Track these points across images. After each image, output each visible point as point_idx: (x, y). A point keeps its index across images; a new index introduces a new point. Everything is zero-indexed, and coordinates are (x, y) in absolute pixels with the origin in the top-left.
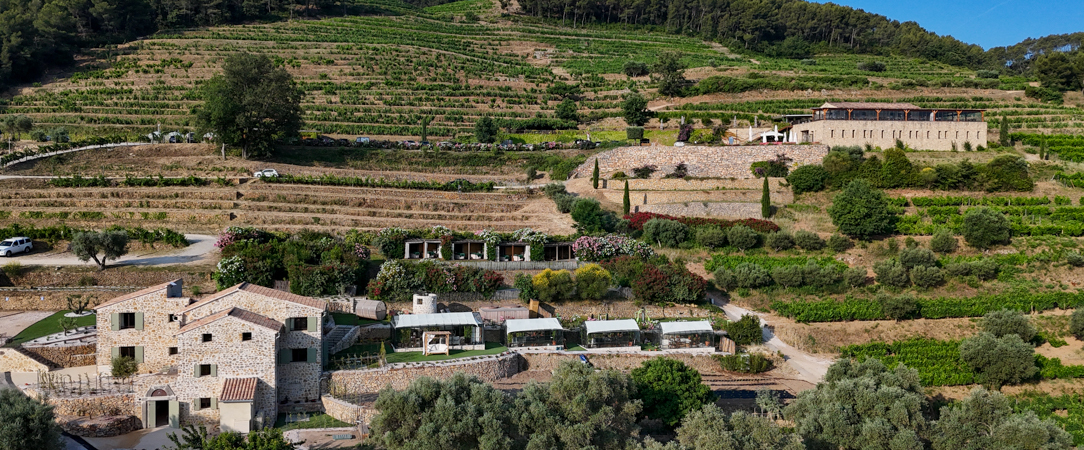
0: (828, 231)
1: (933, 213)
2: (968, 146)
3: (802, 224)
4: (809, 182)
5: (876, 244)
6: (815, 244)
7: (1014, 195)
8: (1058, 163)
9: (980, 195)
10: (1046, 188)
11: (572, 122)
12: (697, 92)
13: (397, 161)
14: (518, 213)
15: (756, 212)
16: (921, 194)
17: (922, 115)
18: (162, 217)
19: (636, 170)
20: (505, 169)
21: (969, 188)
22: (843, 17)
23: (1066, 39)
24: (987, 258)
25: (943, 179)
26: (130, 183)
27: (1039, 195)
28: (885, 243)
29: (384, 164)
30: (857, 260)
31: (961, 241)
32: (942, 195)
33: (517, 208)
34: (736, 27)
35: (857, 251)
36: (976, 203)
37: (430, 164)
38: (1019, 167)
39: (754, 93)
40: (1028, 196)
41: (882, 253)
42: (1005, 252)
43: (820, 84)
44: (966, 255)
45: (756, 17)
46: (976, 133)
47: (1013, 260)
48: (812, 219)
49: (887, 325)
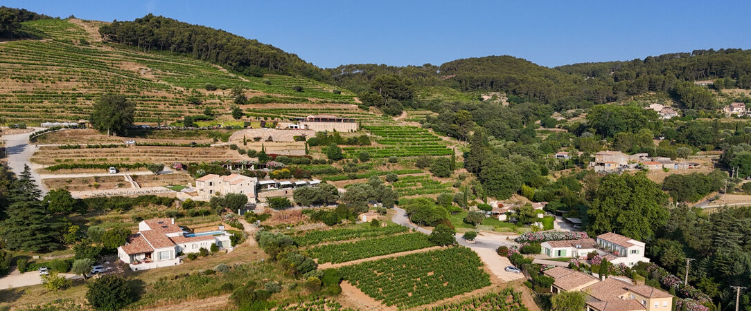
0: (325, 157)
1: (350, 152)
2: (352, 131)
3: (316, 156)
4: (313, 143)
5: (339, 162)
6: (323, 162)
7: (367, 147)
8: (375, 136)
9: (359, 146)
10: (374, 144)
11: (209, 117)
12: (249, 103)
13: (163, 135)
14: (226, 155)
15: (303, 153)
16: (345, 146)
17: (339, 121)
18: (128, 159)
19: (254, 139)
20: (202, 137)
21: (356, 144)
22: (275, 57)
23: (357, 67)
24: (366, 164)
25: (350, 142)
26: (89, 147)
27: (372, 146)
28: (341, 161)
29: (160, 137)
30: (335, 165)
31: (359, 160)
32: (349, 147)
33: (225, 153)
34: (227, 58)
35: (334, 163)
36: (358, 149)
37: (175, 136)
38: (367, 138)
39: (271, 104)
40: (370, 147)
41: (341, 164)
42: (369, 162)
43: (293, 101)
44: (360, 164)
45: (237, 54)
46: (354, 126)
47: (371, 164)
48: (317, 155)
49: (350, 181)
